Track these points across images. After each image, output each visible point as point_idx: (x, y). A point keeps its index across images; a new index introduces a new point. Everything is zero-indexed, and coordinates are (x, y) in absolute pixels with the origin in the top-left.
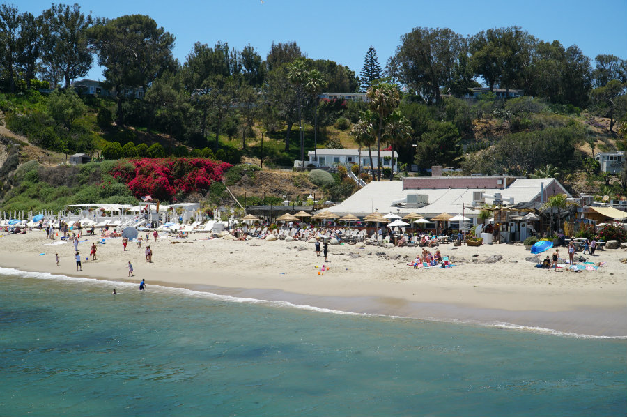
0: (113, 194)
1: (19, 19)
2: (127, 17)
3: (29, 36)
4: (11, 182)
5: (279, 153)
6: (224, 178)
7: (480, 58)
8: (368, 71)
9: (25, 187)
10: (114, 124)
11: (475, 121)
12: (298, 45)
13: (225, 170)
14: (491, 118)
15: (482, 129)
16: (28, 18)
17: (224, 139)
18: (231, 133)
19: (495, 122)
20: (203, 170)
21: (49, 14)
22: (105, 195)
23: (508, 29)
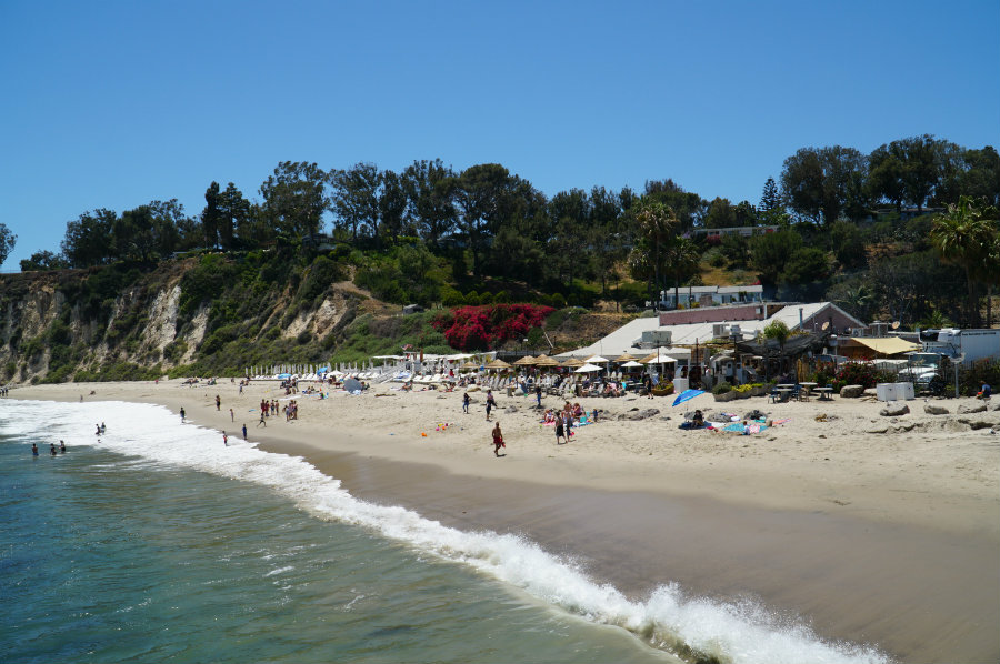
0: (430, 344)
1: (380, 177)
2: (476, 167)
3: (392, 194)
4: (344, 336)
5: (639, 294)
6: (544, 323)
7: (878, 174)
8: (767, 203)
9: (354, 341)
10: (471, 274)
11: (869, 247)
12: (674, 182)
13: (546, 315)
14: (891, 242)
15: (877, 255)
16: (390, 176)
17: (581, 283)
18: (591, 277)
19: (895, 246)
20: (521, 316)
21: (411, 171)
22: (421, 346)
23: (917, 139)
